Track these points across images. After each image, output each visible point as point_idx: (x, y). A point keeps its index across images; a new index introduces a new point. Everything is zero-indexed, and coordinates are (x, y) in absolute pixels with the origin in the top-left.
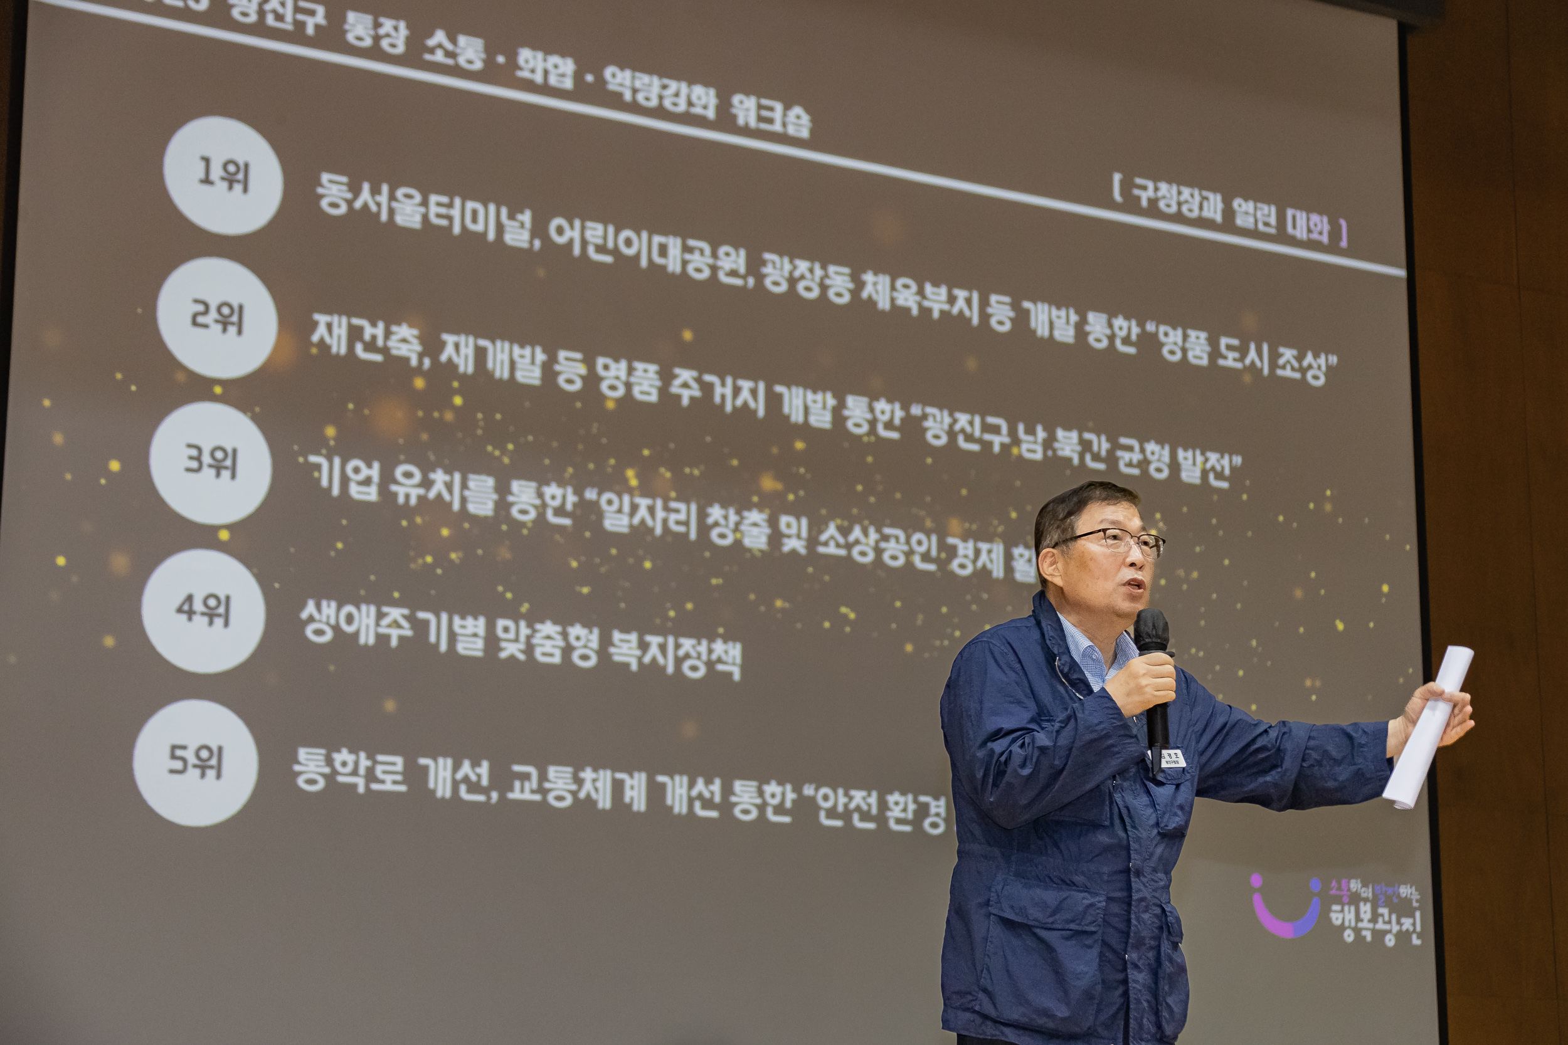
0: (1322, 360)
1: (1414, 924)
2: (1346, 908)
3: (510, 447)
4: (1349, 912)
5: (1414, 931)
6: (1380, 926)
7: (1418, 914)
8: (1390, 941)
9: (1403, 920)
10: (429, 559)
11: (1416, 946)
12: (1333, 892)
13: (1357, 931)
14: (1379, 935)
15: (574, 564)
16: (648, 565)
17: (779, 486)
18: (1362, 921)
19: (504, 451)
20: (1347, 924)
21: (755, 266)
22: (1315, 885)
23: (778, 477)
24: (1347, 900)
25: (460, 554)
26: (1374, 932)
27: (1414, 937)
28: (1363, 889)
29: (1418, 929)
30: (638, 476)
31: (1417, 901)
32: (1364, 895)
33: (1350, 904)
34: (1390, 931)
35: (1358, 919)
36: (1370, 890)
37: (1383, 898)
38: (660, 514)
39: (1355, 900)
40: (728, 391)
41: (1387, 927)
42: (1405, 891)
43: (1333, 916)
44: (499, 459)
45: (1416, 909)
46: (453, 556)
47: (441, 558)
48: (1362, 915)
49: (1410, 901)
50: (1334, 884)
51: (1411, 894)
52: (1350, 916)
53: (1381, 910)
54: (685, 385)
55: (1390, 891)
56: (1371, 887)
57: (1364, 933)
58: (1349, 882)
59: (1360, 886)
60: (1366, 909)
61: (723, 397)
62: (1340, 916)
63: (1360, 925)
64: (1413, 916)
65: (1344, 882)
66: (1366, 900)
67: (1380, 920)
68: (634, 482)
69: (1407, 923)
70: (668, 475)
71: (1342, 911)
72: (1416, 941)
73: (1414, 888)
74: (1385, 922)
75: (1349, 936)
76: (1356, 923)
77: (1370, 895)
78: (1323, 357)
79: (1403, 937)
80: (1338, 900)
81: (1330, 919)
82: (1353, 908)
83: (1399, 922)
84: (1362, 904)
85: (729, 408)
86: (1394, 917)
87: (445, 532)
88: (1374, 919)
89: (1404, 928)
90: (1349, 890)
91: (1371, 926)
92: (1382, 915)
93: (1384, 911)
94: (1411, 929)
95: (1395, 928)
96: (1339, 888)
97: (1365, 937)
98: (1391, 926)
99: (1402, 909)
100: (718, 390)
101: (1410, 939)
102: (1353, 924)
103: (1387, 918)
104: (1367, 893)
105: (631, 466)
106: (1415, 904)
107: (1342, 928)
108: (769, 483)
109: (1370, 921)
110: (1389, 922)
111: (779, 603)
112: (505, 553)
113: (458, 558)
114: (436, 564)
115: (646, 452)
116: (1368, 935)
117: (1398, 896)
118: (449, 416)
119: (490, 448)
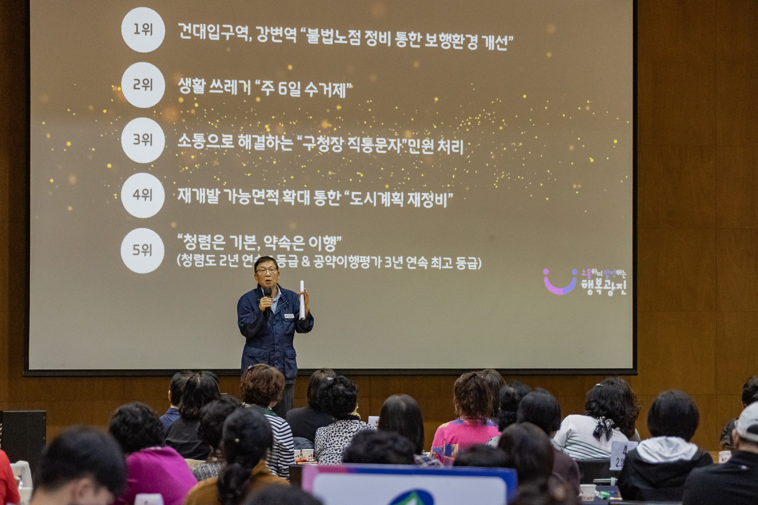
1: (623, 287)
2: (589, 281)
3: (218, 121)
4: (591, 283)
5: (623, 289)
6: (606, 287)
7: (625, 282)
8: (610, 294)
9: (617, 285)
10: (187, 168)
11: (624, 296)
12: (583, 274)
13: (594, 290)
14: (605, 292)
15: (244, 165)
16: (275, 162)
17: (330, 125)
18: (597, 286)
19: (215, 123)
20: (589, 287)
22: (574, 272)
24: (590, 278)
25: (199, 165)
26: (603, 290)
27: (623, 291)
28: (598, 273)
29: (625, 288)
30: (269, 127)
31: (625, 276)
32: (598, 275)
33: (591, 279)
34: (611, 290)
35: (595, 285)
36: (602, 273)
37: (608, 276)
38: (277, 142)
39: (594, 277)
41: (609, 288)
42: (619, 272)
43: (583, 284)
44: (214, 126)
45: (624, 279)
46: (196, 166)
47: (191, 167)
48: (597, 283)
49: (622, 276)
50: (584, 271)
51: (622, 273)
52: (591, 284)
53: (606, 281)
55: (611, 273)
56: (602, 271)
57: (597, 291)
58: (591, 270)
59: (596, 271)
60: (599, 281)
62: (586, 284)
63: (596, 288)
64: (623, 283)
65: (588, 270)
66: (599, 277)
67: (606, 285)
68: (268, 130)
69: (619, 286)
70: (282, 125)
71: (587, 282)
72: (623, 293)
73: (623, 271)
74: (608, 286)
75: (590, 293)
76: (594, 287)
77: (602, 275)
79: (617, 292)
80: (586, 278)
81: (581, 286)
82: (592, 281)
83: (615, 286)
84: (597, 279)
86: (613, 283)
87: (193, 157)
88: (603, 284)
89: (618, 288)
90: (591, 273)
91: (601, 288)
92: (607, 283)
93: (608, 281)
94: (621, 288)
95: (613, 288)
96: (586, 273)
97: (598, 293)
98: (611, 288)
99: (618, 280)
101: (621, 292)
102: (592, 288)
103: (609, 284)
104: (600, 274)
105: (267, 124)
106: (624, 278)
107: (587, 289)
108: (325, 124)
109: (601, 286)
110: (611, 286)
111: (330, 173)
112: (216, 163)
113: (198, 166)
114: (189, 170)
115: (273, 117)
116: (600, 292)
117: (616, 274)
118: (193, 111)
119: (209, 122)
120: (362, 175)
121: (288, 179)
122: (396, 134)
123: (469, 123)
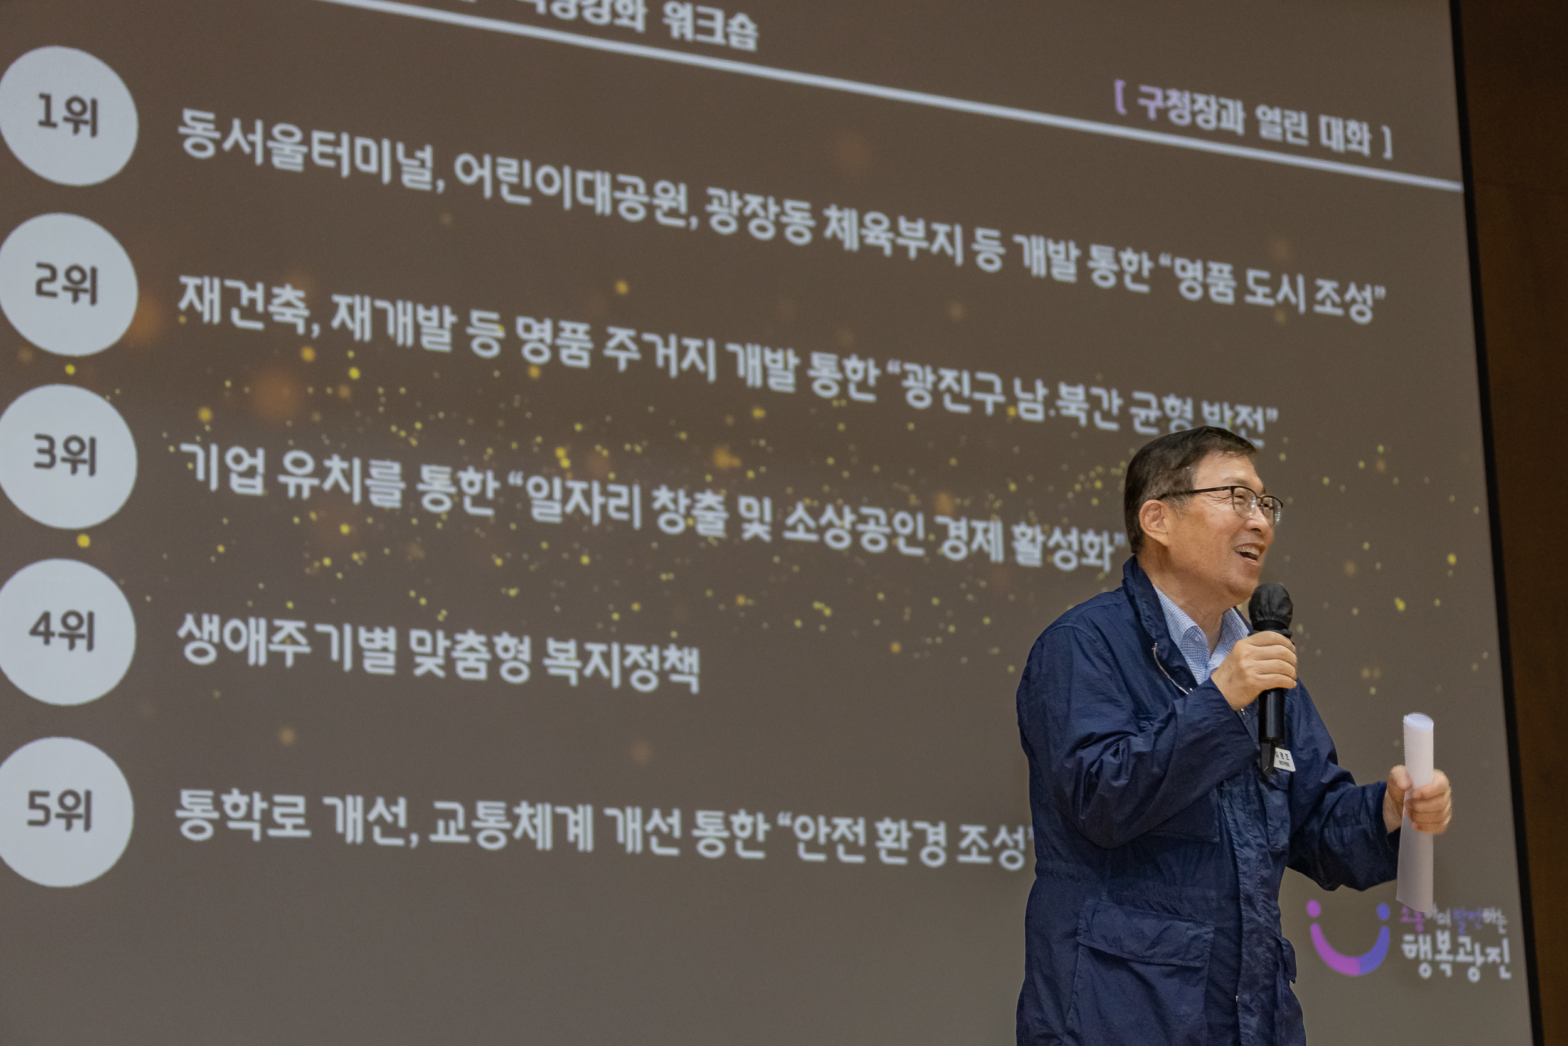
0: (1367, 293)
1: (1501, 955)
2: (1421, 938)
3: (418, 426)
4: (1425, 943)
5: (1502, 963)
6: (1462, 957)
7: (1505, 943)
8: (1474, 975)
9: (1489, 950)
10: (327, 562)
11: (1505, 981)
12: (1405, 920)
13: (1435, 964)
14: (1461, 969)
15: (499, 562)
16: (585, 560)
17: (736, 462)
18: (1440, 952)
19: (411, 431)
20: (1422, 956)
21: (698, 203)
22: (1383, 912)
23: (734, 452)
24: (1422, 929)
25: (363, 554)
26: (1455, 965)
27: (1502, 969)
28: (1440, 916)
29: (1507, 959)
30: (569, 456)
31: (1504, 927)
32: (1441, 922)
33: (1425, 932)
34: (1473, 964)
35: (1435, 950)
36: (1449, 916)
37: (1463, 925)
38: (598, 500)
39: (1431, 928)
40: (672, 352)
41: (1470, 959)
42: (1489, 915)
43: (1406, 948)
44: (406, 441)
45: (1503, 936)
46: (356, 557)
47: (341, 560)
48: (1440, 946)
49: (1496, 927)
50: (1405, 910)
51: (1497, 919)
52: (1425, 947)
53: (1462, 939)
54: (622, 347)
55: (1471, 916)
56: (1449, 912)
57: (1443, 966)
59: (1436, 911)
60: (1444, 939)
61: (667, 358)
62: (1414, 947)
63: (1438, 957)
64: (1499, 945)
66: (1444, 928)
67: (1461, 951)
68: (565, 463)
69: (1493, 954)
70: (605, 453)
71: (1416, 941)
72: (1504, 974)
73: (1499, 912)
74: (1467, 954)
75: (1425, 971)
76: (1433, 955)
77: (1449, 922)
78: (1368, 289)
79: (1489, 970)
80: (1411, 930)
81: (1401, 952)
82: (1428, 938)
83: (1483, 953)
84: (1439, 933)
85: (674, 372)
86: (1477, 947)
87: (345, 529)
88: (1454, 949)
89: (1490, 959)
90: (1423, 916)
91: (1450, 958)
92: (1463, 945)
93: (1465, 940)
94: (1498, 960)
95: (1480, 960)
96: (1412, 915)
97: (1444, 972)
98: (1475, 958)
99: (1487, 937)
100: (661, 351)
101: (1497, 973)
102: (1430, 956)
103: (1469, 948)
104: (1445, 919)
105: (563, 445)
106: (1502, 931)
107: (1417, 961)
108: (724, 459)
109: (1450, 952)
110: (1472, 953)
111: (741, 600)
112: (416, 552)
113: (361, 559)
114: (335, 567)
115: (578, 427)
116: (1448, 969)
117: (1482, 921)
118: (345, 392)
119: (394, 428)
120: (828, 612)
121: (625, 611)
122: (913, 500)
123: (1098, 484)
